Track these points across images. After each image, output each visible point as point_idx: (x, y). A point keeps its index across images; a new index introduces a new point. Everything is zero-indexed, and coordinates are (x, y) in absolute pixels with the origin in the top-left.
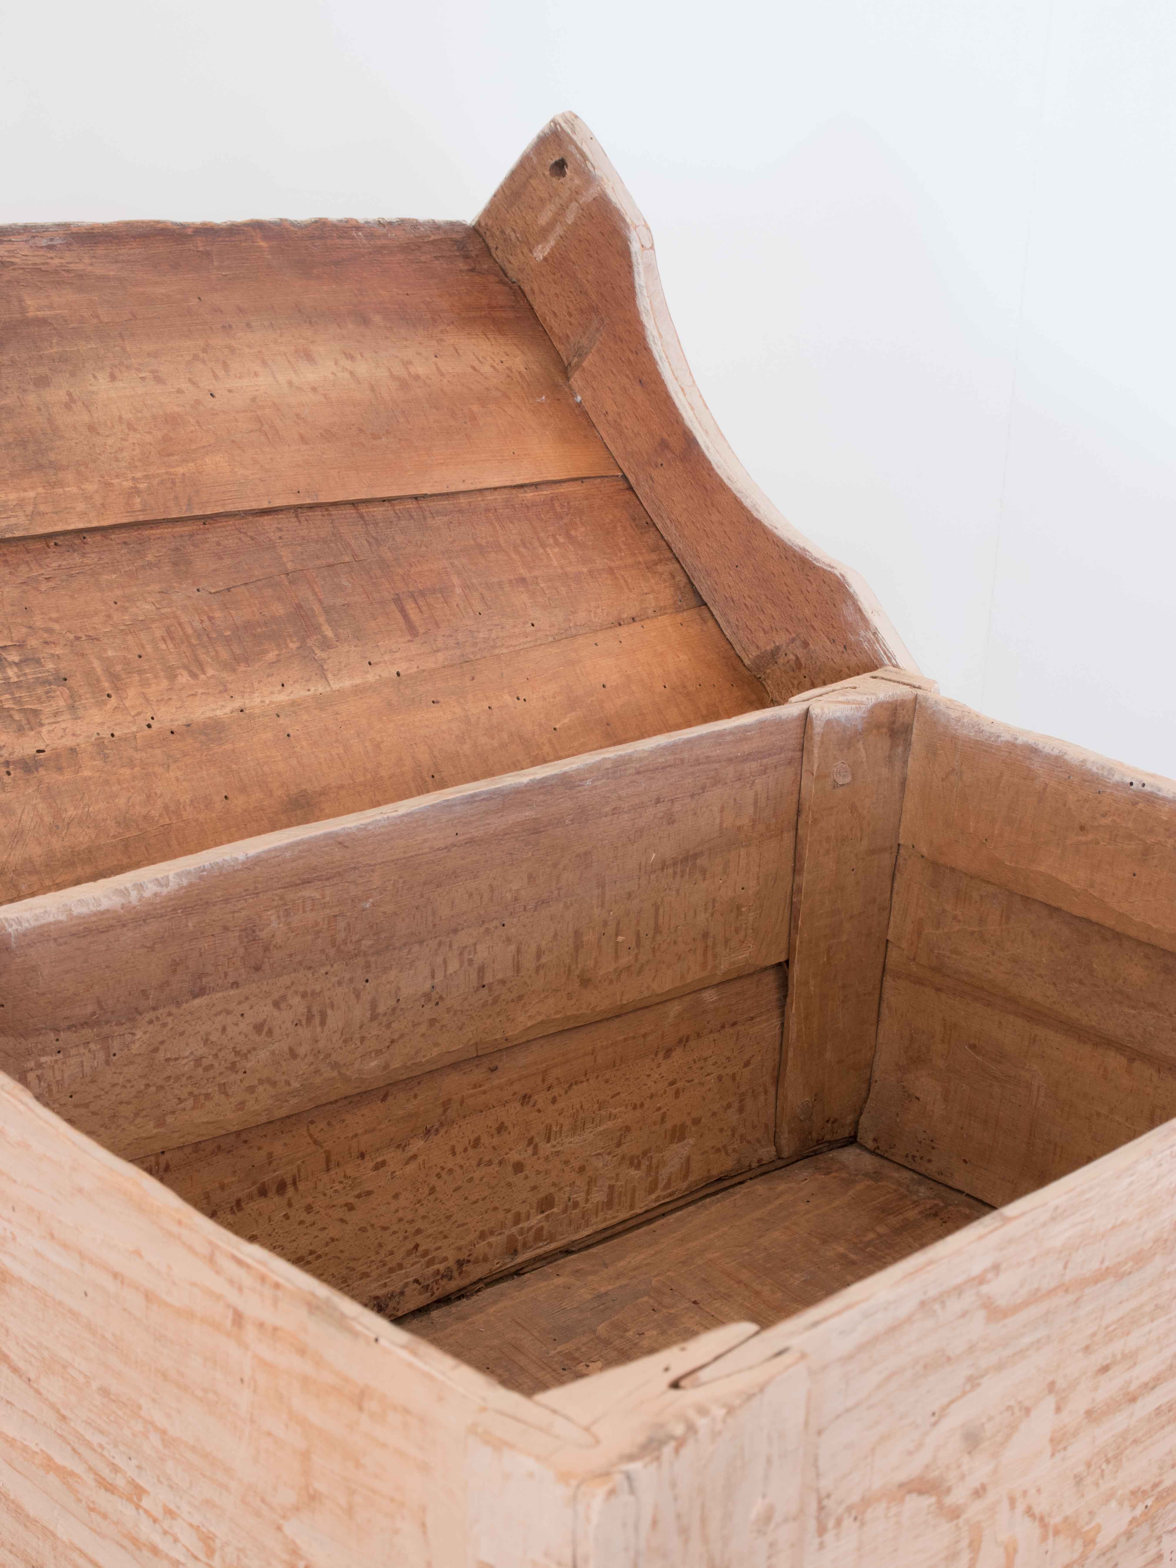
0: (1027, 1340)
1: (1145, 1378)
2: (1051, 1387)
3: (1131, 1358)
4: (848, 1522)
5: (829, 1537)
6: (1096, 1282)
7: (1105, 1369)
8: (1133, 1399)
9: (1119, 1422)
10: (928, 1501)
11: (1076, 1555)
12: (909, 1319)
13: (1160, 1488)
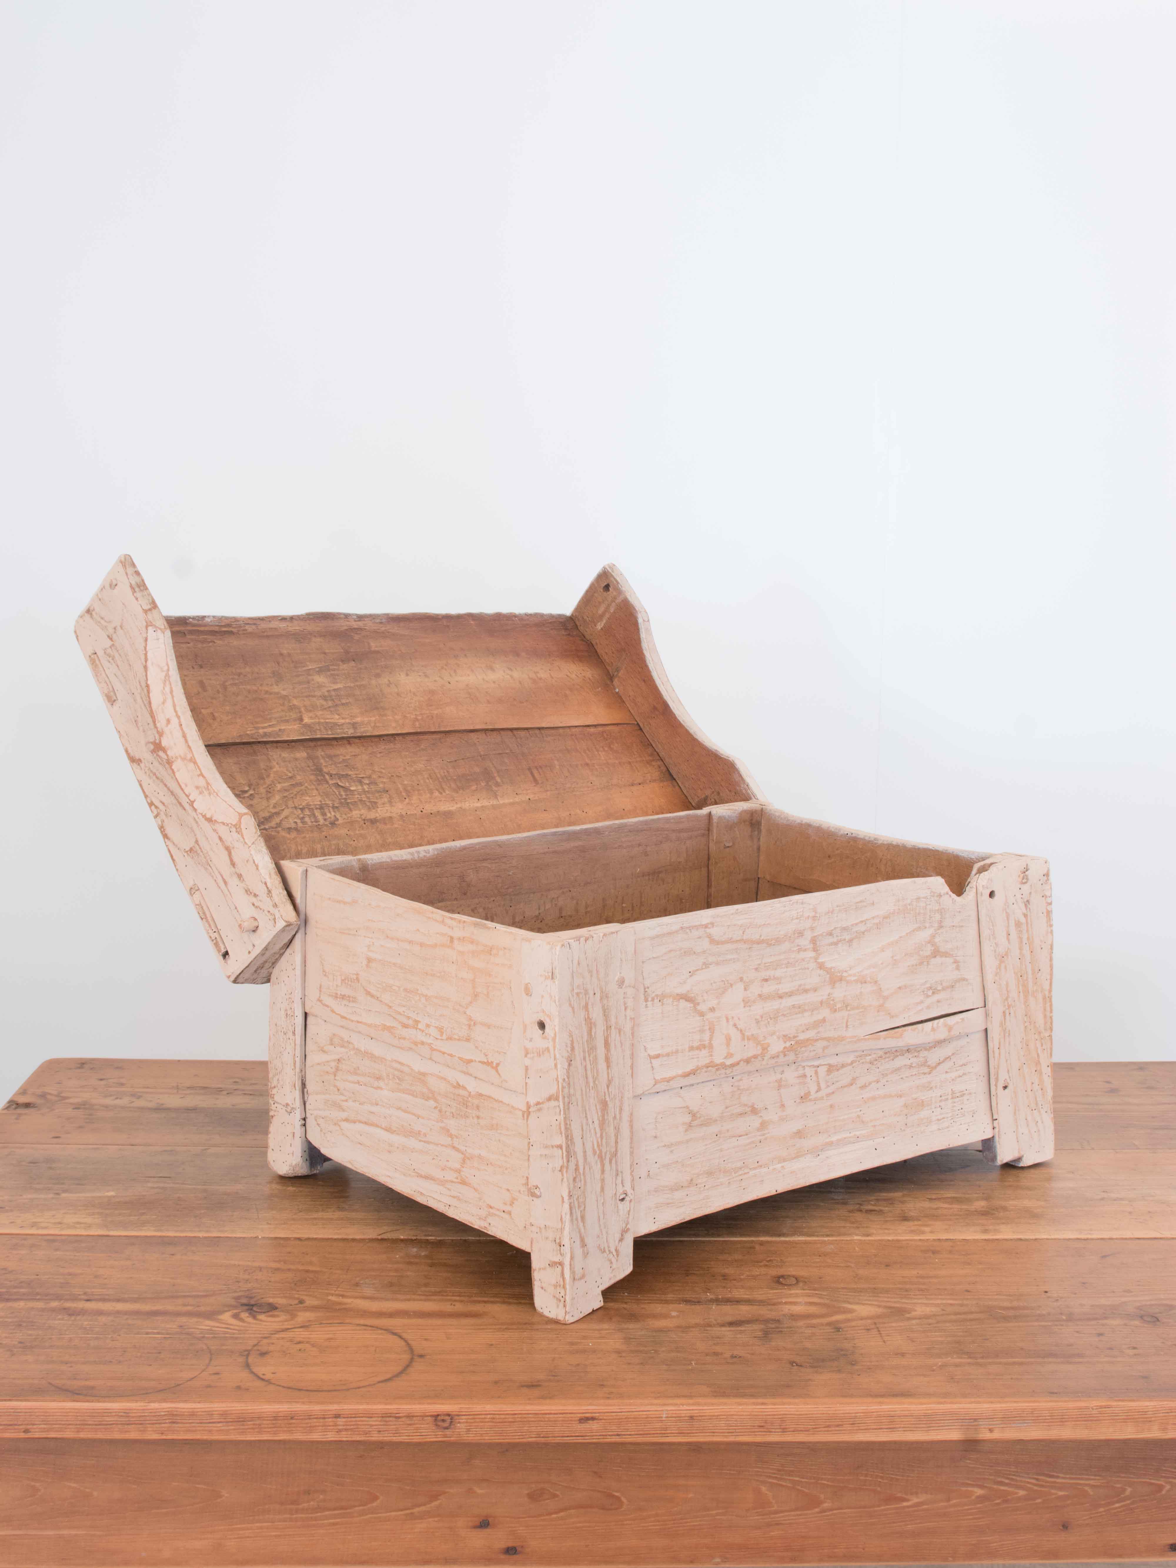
0: (729, 957)
1: (787, 990)
2: (741, 979)
3: (778, 980)
4: (656, 1001)
5: (649, 1003)
6: (758, 943)
7: (766, 980)
8: (781, 997)
9: (775, 1005)
10: (689, 1005)
11: (759, 1052)
12: (677, 932)
13: (798, 1039)
